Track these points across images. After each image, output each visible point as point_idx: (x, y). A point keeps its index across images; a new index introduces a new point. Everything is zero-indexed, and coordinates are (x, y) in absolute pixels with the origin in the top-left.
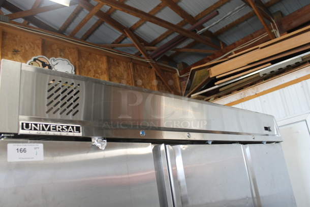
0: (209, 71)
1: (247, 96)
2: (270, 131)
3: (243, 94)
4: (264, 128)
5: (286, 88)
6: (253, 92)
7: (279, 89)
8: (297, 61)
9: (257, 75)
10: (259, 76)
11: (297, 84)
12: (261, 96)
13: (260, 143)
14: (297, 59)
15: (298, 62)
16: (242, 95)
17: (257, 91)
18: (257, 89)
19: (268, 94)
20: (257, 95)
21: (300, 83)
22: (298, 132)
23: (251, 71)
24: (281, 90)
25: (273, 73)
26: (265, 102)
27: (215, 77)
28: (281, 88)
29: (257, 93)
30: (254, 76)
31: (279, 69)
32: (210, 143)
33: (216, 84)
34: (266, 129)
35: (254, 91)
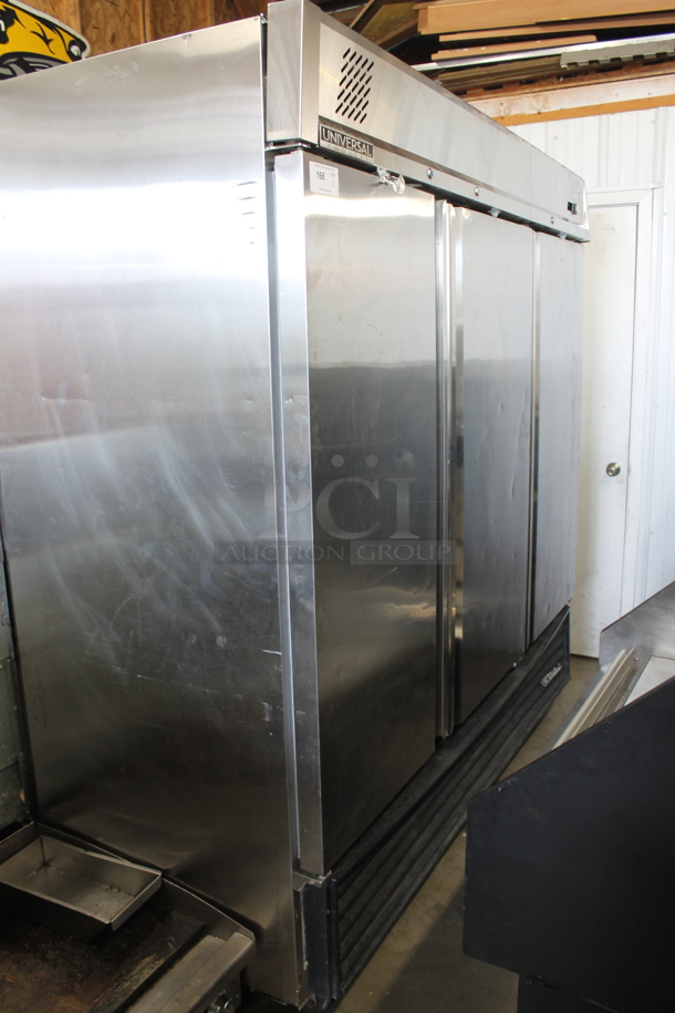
0: (417, 11)
1: (514, 112)
2: (574, 213)
3: (505, 105)
4: (566, 206)
5: (617, 115)
6: (532, 107)
7: (600, 113)
8: (661, 50)
9: (554, 60)
10: (558, 64)
11: (645, 111)
12: (551, 123)
13: (555, 233)
14: (664, 43)
15: (665, 53)
16: (502, 108)
17: (544, 107)
18: (546, 100)
19: (571, 121)
20: (541, 117)
21: (652, 112)
22: (613, 229)
23: (539, 43)
24: (604, 117)
25: (595, 65)
26: (556, 138)
27: (437, 36)
28: (606, 113)
29: (543, 111)
30: (543, 62)
31: (612, 60)
32: (496, 214)
33: (434, 57)
34: (570, 207)
35: (535, 104)
